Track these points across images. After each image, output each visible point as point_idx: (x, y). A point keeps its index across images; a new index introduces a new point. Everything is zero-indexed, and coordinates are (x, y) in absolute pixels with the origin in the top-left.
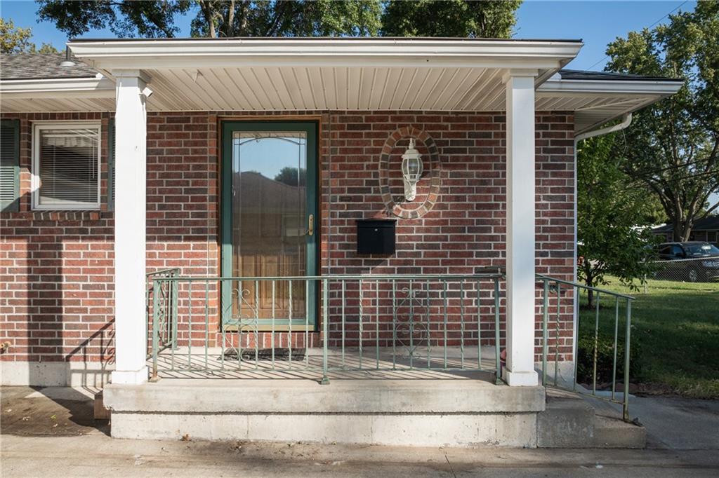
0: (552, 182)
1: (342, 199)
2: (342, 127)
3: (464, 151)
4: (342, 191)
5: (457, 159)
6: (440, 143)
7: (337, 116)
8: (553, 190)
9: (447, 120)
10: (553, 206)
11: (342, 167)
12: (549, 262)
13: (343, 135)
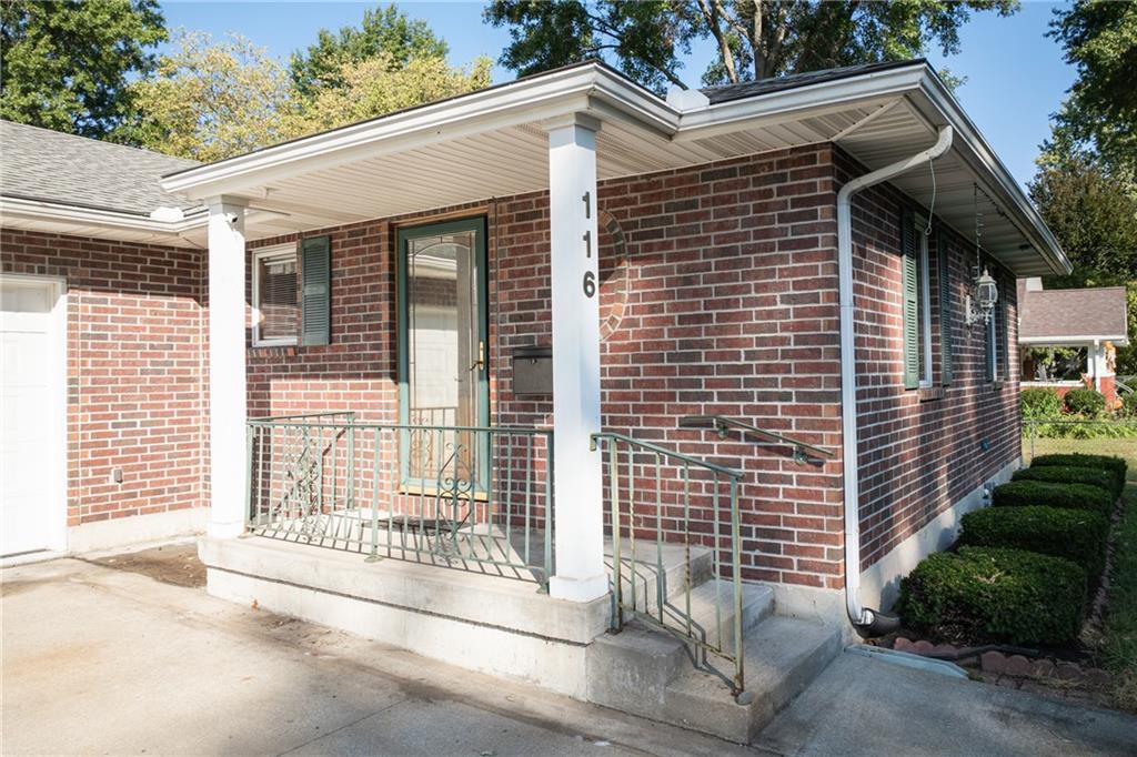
0: (794, 272)
1: (512, 319)
2: (510, 219)
3: (659, 234)
4: (511, 307)
5: (648, 248)
6: (626, 226)
7: (504, 204)
8: (797, 285)
9: (636, 188)
10: (798, 313)
11: (512, 275)
12: (794, 410)
13: (512, 230)
